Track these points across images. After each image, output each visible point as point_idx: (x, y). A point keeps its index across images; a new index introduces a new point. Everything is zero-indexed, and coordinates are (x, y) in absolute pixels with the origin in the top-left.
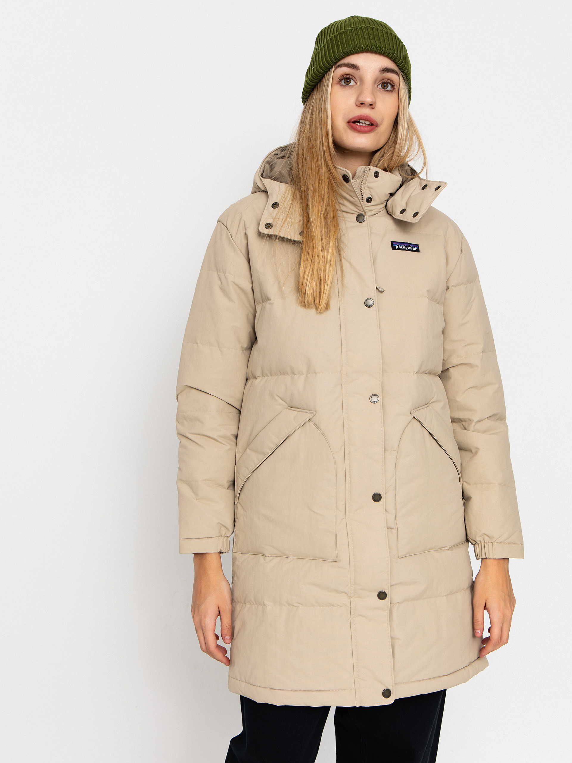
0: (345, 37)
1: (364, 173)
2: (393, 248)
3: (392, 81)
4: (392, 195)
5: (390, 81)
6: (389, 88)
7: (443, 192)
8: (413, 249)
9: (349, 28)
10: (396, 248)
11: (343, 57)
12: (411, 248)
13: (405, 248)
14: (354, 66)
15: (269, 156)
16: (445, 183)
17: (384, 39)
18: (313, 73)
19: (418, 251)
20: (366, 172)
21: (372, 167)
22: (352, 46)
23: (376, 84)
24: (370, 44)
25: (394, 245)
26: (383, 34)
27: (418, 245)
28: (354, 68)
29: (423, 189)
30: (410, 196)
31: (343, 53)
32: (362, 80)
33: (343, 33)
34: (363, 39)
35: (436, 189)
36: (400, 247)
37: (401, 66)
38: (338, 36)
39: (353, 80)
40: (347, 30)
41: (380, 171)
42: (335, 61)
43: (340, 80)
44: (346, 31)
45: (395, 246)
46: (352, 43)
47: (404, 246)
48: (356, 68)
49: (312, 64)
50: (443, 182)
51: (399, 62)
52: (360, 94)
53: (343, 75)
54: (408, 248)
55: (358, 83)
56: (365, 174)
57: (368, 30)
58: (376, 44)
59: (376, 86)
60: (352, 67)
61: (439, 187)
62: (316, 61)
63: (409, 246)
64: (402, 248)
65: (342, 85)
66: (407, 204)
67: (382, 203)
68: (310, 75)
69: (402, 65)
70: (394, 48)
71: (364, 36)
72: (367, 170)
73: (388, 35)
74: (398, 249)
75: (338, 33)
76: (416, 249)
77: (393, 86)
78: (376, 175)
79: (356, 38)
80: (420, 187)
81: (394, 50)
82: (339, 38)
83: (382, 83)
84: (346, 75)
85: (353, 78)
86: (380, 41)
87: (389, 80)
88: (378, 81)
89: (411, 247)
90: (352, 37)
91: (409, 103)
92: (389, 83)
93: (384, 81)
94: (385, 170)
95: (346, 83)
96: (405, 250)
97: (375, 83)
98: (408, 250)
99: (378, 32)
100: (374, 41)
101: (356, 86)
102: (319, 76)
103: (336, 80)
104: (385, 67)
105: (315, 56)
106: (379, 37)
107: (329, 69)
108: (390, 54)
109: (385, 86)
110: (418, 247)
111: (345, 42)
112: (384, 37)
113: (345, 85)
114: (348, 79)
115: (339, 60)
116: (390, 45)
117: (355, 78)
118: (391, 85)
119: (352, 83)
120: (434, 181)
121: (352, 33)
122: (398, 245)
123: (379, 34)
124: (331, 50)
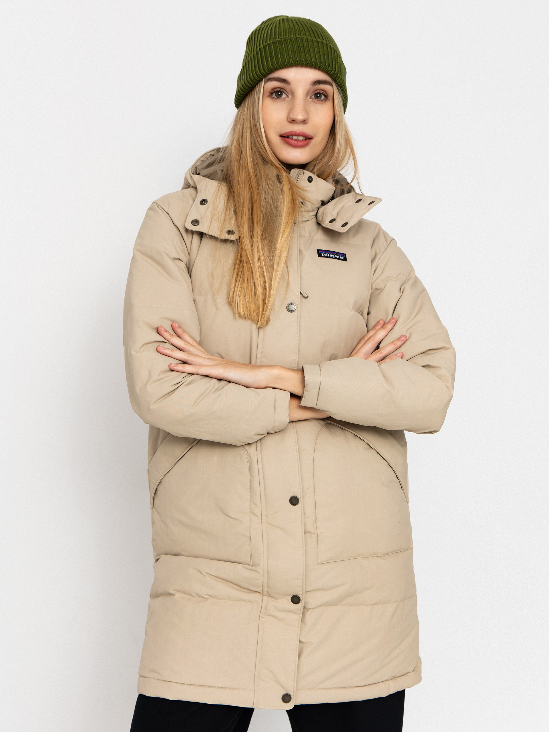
0: (274, 50)
1: (297, 177)
2: (320, 255)
3: (325, 91)
4: (323, 203)
5: (323, 92)
6: (323, 97)
7: (376, 208)
8: (340, 258)
9: (278, 38)
10: (323, 256)
11: (272, 72)
12: (338, 257)
13: (332, 256)
14: (284, 81)
15: (205, 156)
16: (380, 200)
17: (314, 51)
18: (243, 83)
19: (345, 259)
20: (300, 175)
21: (306, 171)
22: (282, 61)
23: (309, 96)
24: (299, 58)
25: (320, 253)
26: (314, 45)
27: (346, 254)
28: (284, 83)
29: (357, 202)
30: (343, 207)
31: (272, 67)
32: (293, 94)
33: (272, 45)
34: (293, 53)
35: (370, 204)
36: (326, 255)
37: (334, 77)
38: (267, 47)
39: (284, 93)
40: (276, 41)
41: (314, 177)
42: (265, 74)
43: (271, 94)
44: (275, 43)
45: (322, 254)
46: (281, 56)
47: (331, 254)
48: (286, 82)
49: (243, 72)
50: (378, 198)
51: (331, 73)
52: (291, 111)
53: (273, 89)
54: (335, 257)
55: (290, 97)
56: (299, 177)
57: (297, 41)
58: (306, 58)
59: (308, 97)
60: (282, 81)
61: (372, 202)
62: (246, 69)
63: (336, 255)
64: (329, 256)
65: (274, 98)
66: (337, 214)
67: (313, 211)
68: (241, 84)
69: (334, 75)
70: (325, 59)
71: (293, 48)
72: (301, 173)
73: (319, 45)
74: (325, 257)
75: (267, 43)
76: (343, 258)
77: (326, 97)
78: (310, 180)
79: (286, 52)
80: (354, 200)
81: (326, 62)
82: (269, 49)
83: (314, 94)
84: (276, 89)
85: (285, 92)
86: (310, 54)
87: (321, 91)
88: (311, 92)
89: (337, 255)
90: (281, 50)
91: (345, 112)
92: (322, 93)
93: (316, 92)
94: (319, 176)
95: (278, 96)
96: (332, 258)
97: (307, 95)
98: (335, 258)
99: (308, 43)
100: (304, 54)
101: (288, 99)
102: (249, 86)
103: (267, 93)
104: (317, 79)
105: (246, 63)
106: (309, 49)
107: (259, 81)
108: (321, 67)
109: (318, 97)
110: (346, 256)
111: (274, 55)
112: (314, 49)
113: (276, 97)
114: (280, 92)
115: (268, 74)
116: (321, 57)
117: (286, 91)
118: (324, 95)
119: (284, 96)
120: (369, 197)
121: (281, 45)
122: (324, 253)
123: (309, 45)
124: (260, 63)
